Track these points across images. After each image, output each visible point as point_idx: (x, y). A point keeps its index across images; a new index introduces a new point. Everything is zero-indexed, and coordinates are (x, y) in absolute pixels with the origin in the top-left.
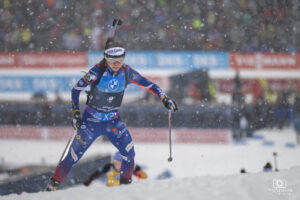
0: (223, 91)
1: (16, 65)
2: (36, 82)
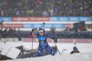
0: (89, 28)
2: (34, 25)
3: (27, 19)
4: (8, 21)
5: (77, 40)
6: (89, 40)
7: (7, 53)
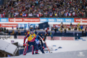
1: (23, 21)
3: (21, 20)
4: (6, 21)
5: (63, 38)
6: (73, 37)
7: (6, 49)
